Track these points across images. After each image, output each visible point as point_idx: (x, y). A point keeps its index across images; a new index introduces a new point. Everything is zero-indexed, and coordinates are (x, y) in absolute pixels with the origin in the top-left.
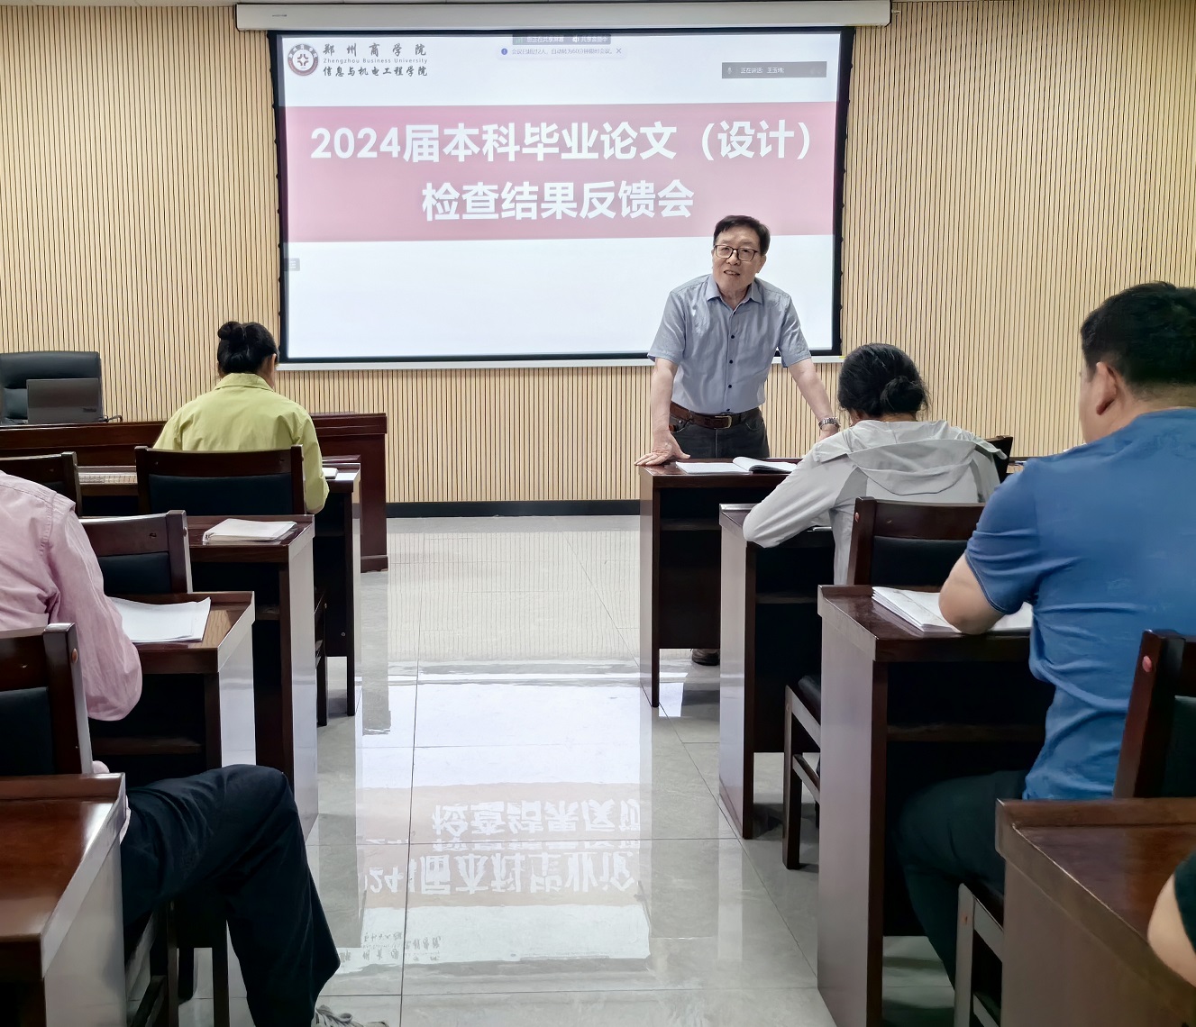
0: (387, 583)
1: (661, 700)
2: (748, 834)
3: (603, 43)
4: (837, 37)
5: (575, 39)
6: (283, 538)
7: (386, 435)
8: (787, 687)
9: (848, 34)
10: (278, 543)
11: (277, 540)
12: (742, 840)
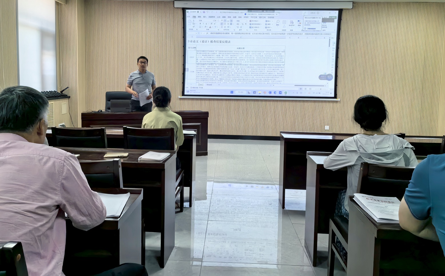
0: (207, 159)
1: (285, 206)
2: (315, 264)
3: (272, 12)
4: (337, 12)
5: (265, 11)
6: (164, 160)
7: (208, 118)
8: (330, 219)
9: (341, 11)
10: (161, 162)
11: (162, 161)
12: (313, 267)
